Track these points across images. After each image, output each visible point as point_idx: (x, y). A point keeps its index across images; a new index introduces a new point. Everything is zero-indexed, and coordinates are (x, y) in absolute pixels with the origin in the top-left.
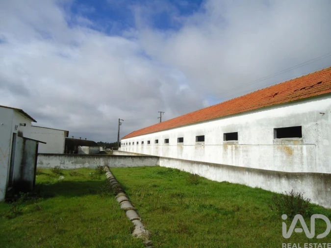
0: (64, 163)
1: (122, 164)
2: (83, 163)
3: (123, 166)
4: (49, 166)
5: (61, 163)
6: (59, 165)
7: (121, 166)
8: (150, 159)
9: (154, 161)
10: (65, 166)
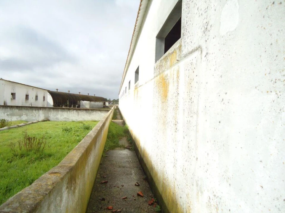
1: (65, 118)
3: (67, 120)
7: (64, 120)
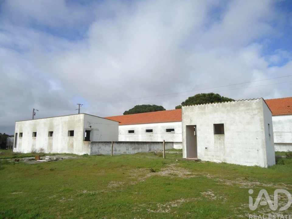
0: (128, 150)
2: (139, 149)
4: (120, 152)
5: (127, 150)
6: (125, 151)
8: (170, 144)
9: (171, 145)
10: (129, 151)
